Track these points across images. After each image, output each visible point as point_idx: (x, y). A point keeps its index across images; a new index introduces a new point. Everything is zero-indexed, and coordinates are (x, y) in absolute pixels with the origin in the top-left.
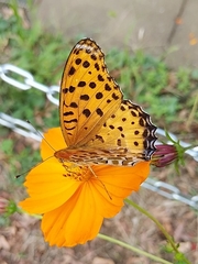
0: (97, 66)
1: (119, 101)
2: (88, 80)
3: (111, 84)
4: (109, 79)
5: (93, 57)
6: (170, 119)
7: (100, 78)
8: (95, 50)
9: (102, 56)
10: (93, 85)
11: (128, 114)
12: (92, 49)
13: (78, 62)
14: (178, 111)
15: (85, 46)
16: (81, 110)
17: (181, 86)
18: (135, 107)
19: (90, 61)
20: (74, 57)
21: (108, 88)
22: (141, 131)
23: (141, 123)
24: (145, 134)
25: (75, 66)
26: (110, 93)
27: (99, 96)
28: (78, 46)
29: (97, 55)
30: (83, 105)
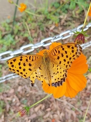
0: (74, 56)
1: (66, 68)
2: (68, 54)
3: (70, 63)
4: (71, 62)
5: (76, 53)
6: (14, 43)
7: (70, 59)
8: (79, 53)
9: (78, 56)
10: (67, 57)
11: (63, 73)
12: (79, 51)
13: (73, 48)
14: (14, 38)
15: (79, 48)
16: (58, 55)
17: (7, 29)
18: (66, 75)
19: (75, 52)
20: (74, 46)
21: (68, 62)
22: (60, 80)
23: (62, 79)
24: (59, 82)
25: (71, 47)
26: (67, 64)
27: (65, 60)
28: (78, 46)
29: (78, 54)
30: (60, 55)
